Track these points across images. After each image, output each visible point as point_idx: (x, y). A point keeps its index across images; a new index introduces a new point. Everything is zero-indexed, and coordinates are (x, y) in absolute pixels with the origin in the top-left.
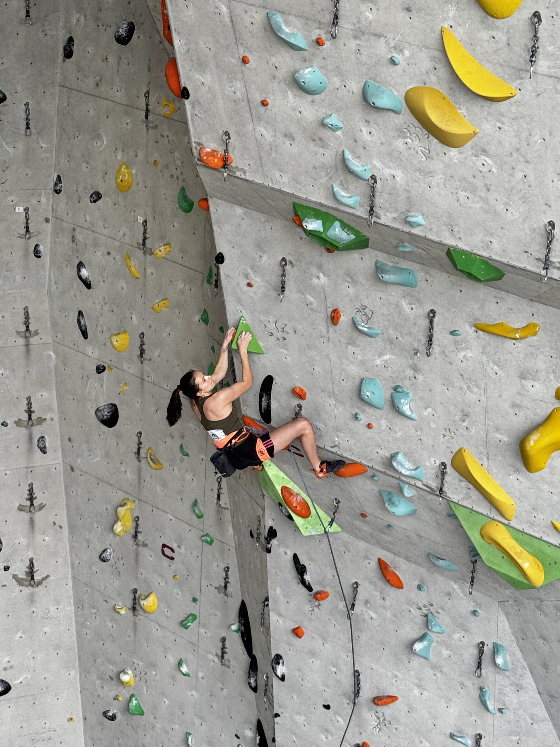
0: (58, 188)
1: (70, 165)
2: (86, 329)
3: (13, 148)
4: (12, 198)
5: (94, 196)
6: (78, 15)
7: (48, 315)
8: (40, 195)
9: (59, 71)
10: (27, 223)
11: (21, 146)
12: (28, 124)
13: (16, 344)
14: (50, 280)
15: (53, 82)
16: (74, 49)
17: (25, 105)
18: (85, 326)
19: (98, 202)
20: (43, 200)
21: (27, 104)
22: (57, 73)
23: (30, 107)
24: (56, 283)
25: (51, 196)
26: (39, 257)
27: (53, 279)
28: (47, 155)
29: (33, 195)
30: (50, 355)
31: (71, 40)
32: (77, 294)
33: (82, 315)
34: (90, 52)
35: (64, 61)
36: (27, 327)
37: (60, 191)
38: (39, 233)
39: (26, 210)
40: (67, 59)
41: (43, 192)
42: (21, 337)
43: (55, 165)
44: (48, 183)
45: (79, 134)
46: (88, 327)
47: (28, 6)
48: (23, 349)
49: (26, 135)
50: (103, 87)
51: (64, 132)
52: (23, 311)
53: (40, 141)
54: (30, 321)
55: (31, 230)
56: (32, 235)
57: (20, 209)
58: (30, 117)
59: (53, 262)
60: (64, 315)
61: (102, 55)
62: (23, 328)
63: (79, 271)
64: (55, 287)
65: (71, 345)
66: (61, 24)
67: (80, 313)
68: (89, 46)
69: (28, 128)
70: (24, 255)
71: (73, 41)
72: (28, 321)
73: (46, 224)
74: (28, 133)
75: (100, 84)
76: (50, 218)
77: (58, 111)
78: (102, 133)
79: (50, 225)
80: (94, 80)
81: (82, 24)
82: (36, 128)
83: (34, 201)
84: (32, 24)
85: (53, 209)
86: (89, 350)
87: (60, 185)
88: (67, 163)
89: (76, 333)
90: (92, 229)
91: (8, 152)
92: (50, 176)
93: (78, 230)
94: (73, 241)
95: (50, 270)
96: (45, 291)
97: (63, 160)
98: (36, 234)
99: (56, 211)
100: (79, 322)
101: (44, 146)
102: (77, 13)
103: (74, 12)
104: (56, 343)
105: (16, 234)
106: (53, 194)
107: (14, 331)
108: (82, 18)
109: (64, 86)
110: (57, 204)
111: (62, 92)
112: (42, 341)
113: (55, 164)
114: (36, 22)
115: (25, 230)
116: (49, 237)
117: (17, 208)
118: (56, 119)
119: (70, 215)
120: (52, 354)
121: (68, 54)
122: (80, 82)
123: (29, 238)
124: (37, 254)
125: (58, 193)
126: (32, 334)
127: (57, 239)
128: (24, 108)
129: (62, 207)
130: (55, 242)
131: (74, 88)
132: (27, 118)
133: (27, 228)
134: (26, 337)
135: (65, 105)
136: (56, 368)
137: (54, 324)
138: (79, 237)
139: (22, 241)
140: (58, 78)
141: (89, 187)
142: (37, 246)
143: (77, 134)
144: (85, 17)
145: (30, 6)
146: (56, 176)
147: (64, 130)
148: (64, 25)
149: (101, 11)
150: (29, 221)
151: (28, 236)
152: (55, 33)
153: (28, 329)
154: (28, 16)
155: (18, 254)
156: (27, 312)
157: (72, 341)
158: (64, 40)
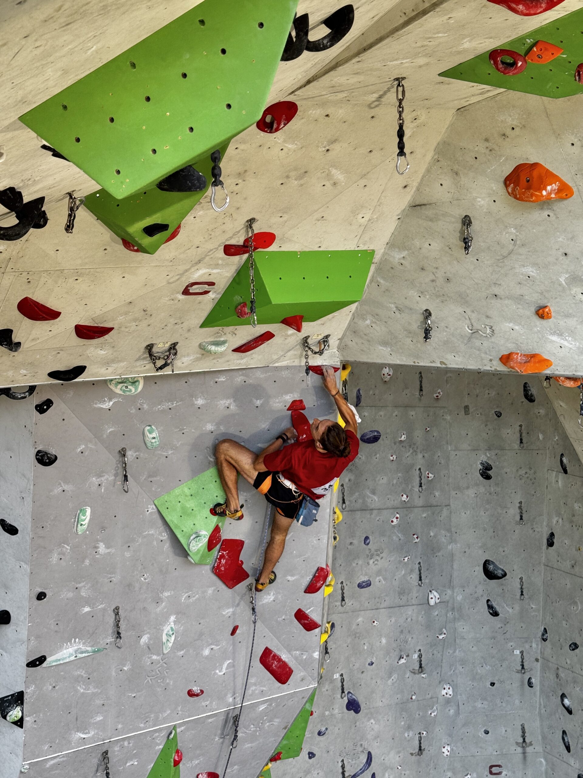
0: (545, 637)
1: (553, 621)
2: (569, 745)
3: (511, 609)
4: (511, 644)
5: (572, 646)
6: (557, 518)
7: (539, 731)
8: (532, 642)
9: (544, 555)
10: (522, 662)
11: (517, 607)
12: (522, 592)
13: (516, 752)
14: (540, 705)
15: (540, 563)
16: (555, 541)
17: (520, 579)
18: (568, 742)
19: (576, 650)
20: (534, 645)
21: (521, 579)
22: (542, 557)
23: (523, 580)
24: (544, 707)
25: (540, 643)
26: (532, 687)
27: (542, 703)
28: (536, 613)
29: (526, 642)
30: (541, 761)
31: (552, 535)
32: (561, 717)
33: (566, 734)
34: (567, 543)
35: (547, 548)
36: (524, 739)
37: (547, 640)
38: (531, 670)
39: (522, 652)
40: (550, 548)
41: (534, 640)
42: (519, 746)
43: (542, 621)
44: (537, 633)
45: (560, 600)
46: (570, 744)
47: (521, 513)
48: (521, 756)
49: (521, 599)
50: (577, 569)
51: (548, 597)
52: (520, 727)
53: (531, 604)
54: (526, 735)
55: (525, 667)
56: (526, 671)
57: (517, 652)
58: (523, 587)
59: (542, 691)
60: (551, 732)
61: (576, 546)
62: (521, 740)
63: (562, 700)
64: (544, 710)
65: (558, 756)
66: (544, 523)
67: (564, 732)
68: (566, 539)
69: (522, 594)
70: (521, 685)
71: (554, 535)
72: (524, 735)
73: (536, 663)
74: (522, 598)
75: (574, 566)
76: (539, 658)
77: (543, 582)
78: (578, 601)
79: (539, 664)
80: (570, 563)
81: (561, 525)
82: (528, 595)
83: (527, 646)
84: (524, 524)
85: (541, 652)
86: (572, 762)
87: (546, 635)
88: (551, 620)
89: (561, 747)
90: (571, 669)
91: (508, 611)
92: (538, 628)
93: (561, 669)
94: (557, 677)
95: (540, 696)
96: (537, 712)
97: (548, 618)
98: (529, 670)
99: (544, 654)
100: (563, 739)
101: (534, 607)
102: (556, 517)
103: (554, 516)
104: (546, 753)
105: (515, 670)
106: (541, 641)
107: (514, 743)
108: (560, 520)
109: (548, 566)
110: (544, 649)
111: (547, 569)
112: (535, 750)
113: (542, 619)
114: (527, 523)
115: (521, 667)
116: (539, 673)
117: (515, 651)
118: (542, 588)
119: (555, 658)
120: (543, 760)
121: (550, 544)
122: (560, 564)
123: (524, 673)
124: (530, 684)
125: (545, 641)
126: (527, 744)
127: (544, 674)
128: (519, 581)
129: (548, 651)
130: (543, 677)
131: (555, 567)
132: (521, 588)
133: (523, 666)
134: (523, 747)
135: (549, 578)
136: (546, 773)
137: (544, 738)
138: (562, 675)
139: (519, 675)
140: (543, 560)
141: (569, 639)
142: (530, 679)
143: (558, 600)
144: (562, 519)
145: (523, 512)
146: (543, 629)
147: (548, 596)
148: (547, 524)
149: (574, 516)
150: (524, 661)
151: (523, 671)
152: (540, 529)
153: (524, 741)
154: (521, 519)
155: (516, 684)
156: (524, 728)
157: (558, 752)
158: (547, 534)
